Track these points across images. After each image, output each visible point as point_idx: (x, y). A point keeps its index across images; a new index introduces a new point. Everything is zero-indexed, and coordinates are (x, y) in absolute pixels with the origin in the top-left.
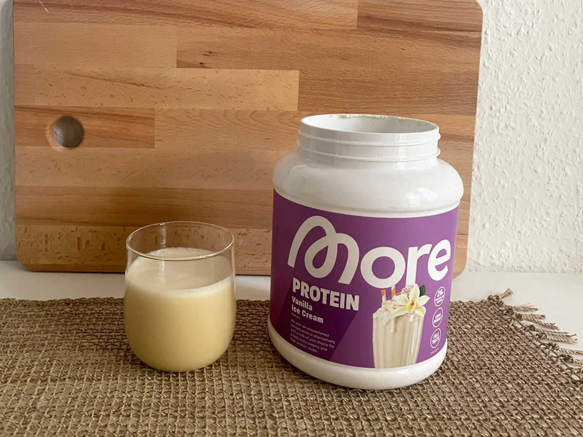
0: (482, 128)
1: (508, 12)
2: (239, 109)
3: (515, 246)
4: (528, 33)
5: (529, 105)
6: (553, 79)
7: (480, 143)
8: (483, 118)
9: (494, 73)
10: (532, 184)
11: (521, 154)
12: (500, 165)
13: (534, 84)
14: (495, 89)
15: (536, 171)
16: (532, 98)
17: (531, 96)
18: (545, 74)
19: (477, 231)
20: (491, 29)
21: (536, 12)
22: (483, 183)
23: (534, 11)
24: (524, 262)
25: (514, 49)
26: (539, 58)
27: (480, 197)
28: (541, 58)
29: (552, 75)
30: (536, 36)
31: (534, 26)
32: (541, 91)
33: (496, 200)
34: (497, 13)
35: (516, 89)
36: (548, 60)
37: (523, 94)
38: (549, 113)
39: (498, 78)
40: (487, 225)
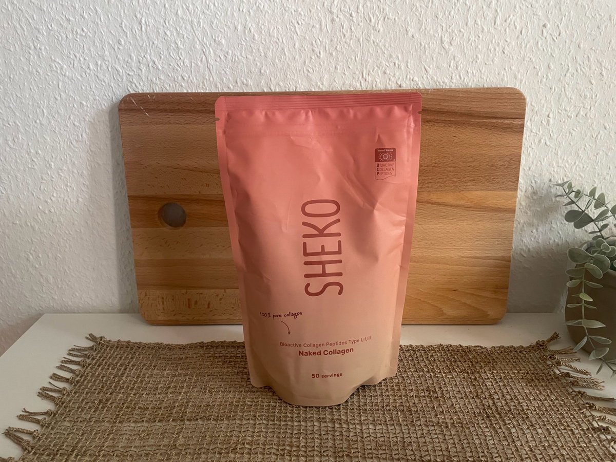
1: (569, 96)
4: (586, 115)
5: (583, 176)
6: (606, 154)
9: (554, 151)
13: (589, 159)
14: (554, 164)
16: (586, 171)
17: (586, 169)
18: (600, 150)
20: (553, 112)
23: (592, 96)
25: (573, 129)
26: (595, 136)
28: (597, 136)
29: (605, 150)
30: (593, 117)
31: (592, 109)
32: (595, 164)
34: (559, 98)
35: (573, 163)
36: (602, 138)
37: (579, 168)
38: (600, 183)
39: (557, 155)
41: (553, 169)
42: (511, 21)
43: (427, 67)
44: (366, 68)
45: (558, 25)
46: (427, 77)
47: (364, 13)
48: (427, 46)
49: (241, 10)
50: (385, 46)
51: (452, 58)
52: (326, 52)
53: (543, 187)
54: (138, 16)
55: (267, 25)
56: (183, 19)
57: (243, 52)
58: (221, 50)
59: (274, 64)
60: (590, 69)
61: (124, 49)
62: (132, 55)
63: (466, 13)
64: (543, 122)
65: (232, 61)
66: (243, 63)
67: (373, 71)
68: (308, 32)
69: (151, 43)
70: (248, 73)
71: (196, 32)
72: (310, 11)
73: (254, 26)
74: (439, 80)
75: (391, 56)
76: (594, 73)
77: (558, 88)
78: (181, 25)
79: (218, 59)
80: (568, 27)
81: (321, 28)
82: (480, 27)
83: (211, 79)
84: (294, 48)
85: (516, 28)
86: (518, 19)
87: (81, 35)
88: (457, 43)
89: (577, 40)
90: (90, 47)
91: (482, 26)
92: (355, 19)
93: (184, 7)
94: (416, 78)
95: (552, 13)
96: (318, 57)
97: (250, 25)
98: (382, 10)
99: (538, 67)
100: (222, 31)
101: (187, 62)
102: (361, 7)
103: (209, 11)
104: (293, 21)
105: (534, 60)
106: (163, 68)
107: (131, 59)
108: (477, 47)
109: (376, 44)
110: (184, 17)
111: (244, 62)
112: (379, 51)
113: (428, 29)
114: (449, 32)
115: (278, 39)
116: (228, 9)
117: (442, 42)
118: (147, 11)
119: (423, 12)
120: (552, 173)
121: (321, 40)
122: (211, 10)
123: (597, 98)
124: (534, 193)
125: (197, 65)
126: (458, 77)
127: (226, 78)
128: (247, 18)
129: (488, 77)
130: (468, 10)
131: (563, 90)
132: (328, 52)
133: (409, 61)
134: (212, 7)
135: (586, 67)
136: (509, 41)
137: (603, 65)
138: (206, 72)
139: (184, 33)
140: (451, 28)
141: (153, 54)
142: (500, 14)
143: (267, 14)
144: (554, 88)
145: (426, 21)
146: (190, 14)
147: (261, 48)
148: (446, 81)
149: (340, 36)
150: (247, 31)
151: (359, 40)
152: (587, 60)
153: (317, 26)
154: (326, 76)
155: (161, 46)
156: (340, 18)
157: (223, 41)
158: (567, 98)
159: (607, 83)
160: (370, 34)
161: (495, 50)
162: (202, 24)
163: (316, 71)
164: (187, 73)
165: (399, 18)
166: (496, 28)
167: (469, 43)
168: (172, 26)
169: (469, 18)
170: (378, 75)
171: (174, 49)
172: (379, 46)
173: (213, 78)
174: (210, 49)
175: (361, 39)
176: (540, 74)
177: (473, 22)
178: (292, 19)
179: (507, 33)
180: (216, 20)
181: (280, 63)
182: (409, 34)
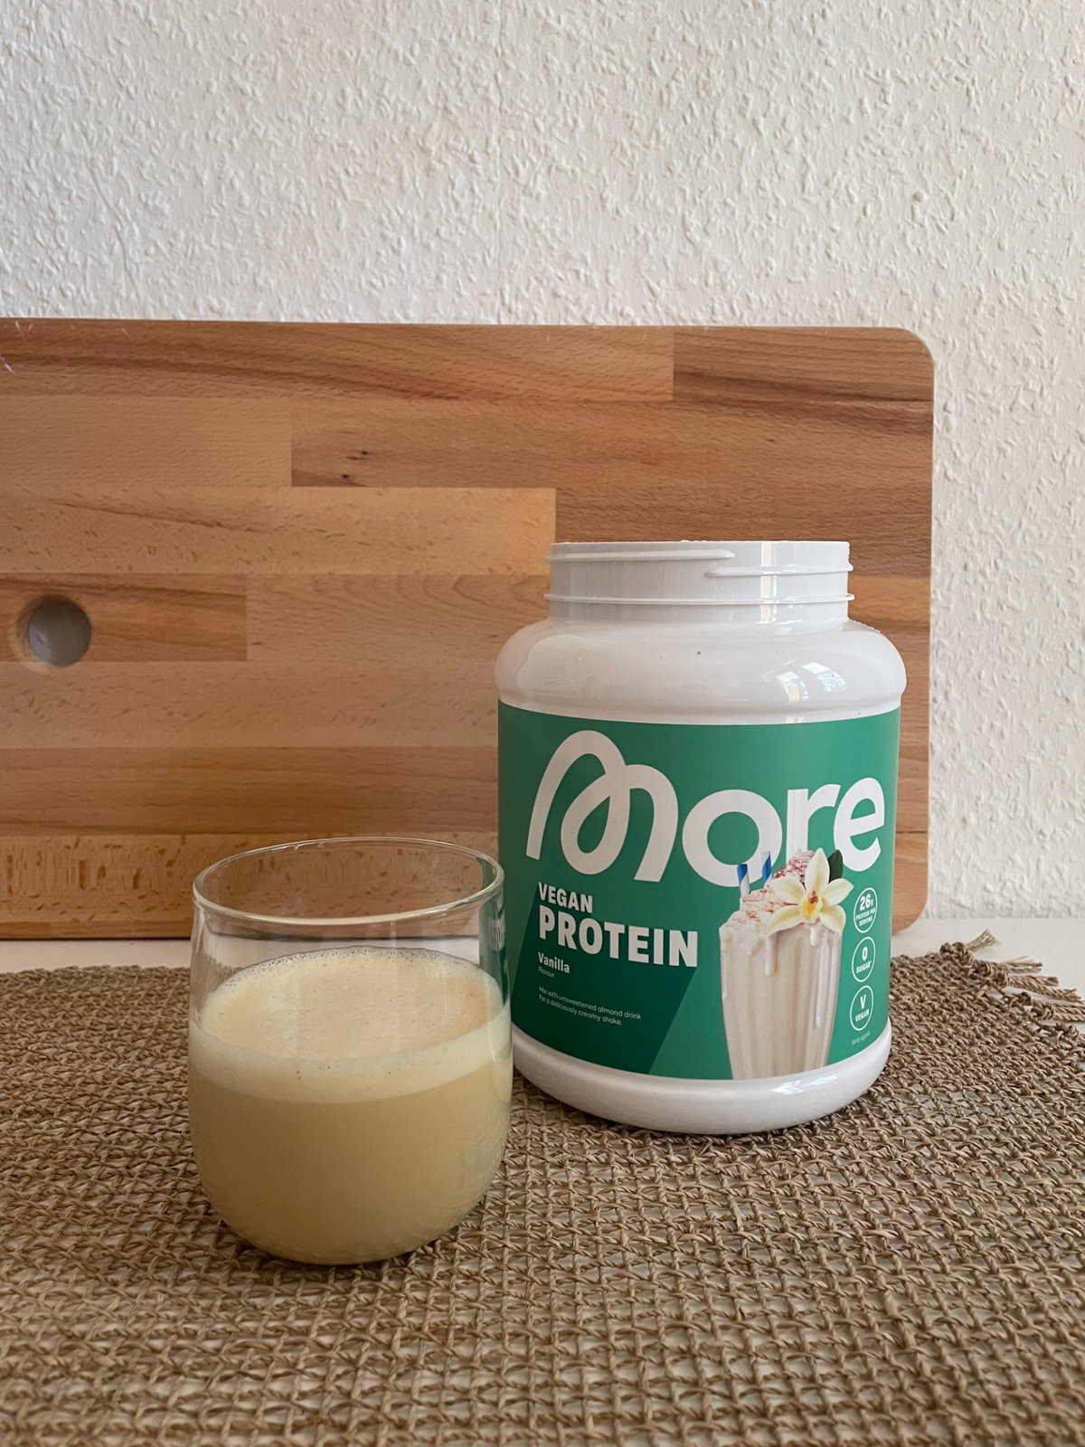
0: (948, 609)
1: (989, 362)
2: (430, 573)
3: (1033, 864)
4: (1032, 406)
5: (1044, 558)
7: (946, 642)
8: (949, 589)
9: (966, 493)
10: (1061, 727)
11: (1033, 663)
12: (991, 688)
13: (1053, 513)
14: (971, 525)
15: (1067, 700)
16: (1051, 542)
17: (1048, 539)
19: (952, 834)
20: (956, 400)
21: (1046, 363)
22: (957, 726)
23: (1042, 362)
24: (1055, 898)
25: (1006, 442)
26: (1059, 459)
27: (954, 758)
28: (1064, 458)
30: (1050, 413)
31: (1046, 392)
32: (1068, 528)
33: (986, 764)
34: (966, 366)
35: (1015, 525)
36: (1078, 463)
37: (1032, 536)
39: (976, 503)
40: (972, 819)
42: (839, 184)
43: (653, 285)
45: (947, 198)
47: (501, 157)
48: (650, 234)
49: (211, 137)
50: (553, 232)
51: (711, 264)
52: (414, 239)
55: (272, 173)
56: (71, 155)
57: (214, 236)
58: (161, 228)
59: (287, 266)
60: (1030, 299)
63: (735, 164)
65: (186, 255)
66: (213, 260)
67: (527, 289)
68: (371, 194)
70: (224, 285)
71: (100, 184)
72: (376, 146)
73: (242, 175)
74: (683, 315)
75: (568, 257)
76: (1040, 309)
77: (960, 339)
78: (65, 168)
79: (152, 250)
80: (969, 201)
81: (401, 187)
82: (770, 196)
83: (133, 296)
84: (338, 228)
85: (852, 201)
86: (855, 181)
88: (721, 231)
89: (992, 231)
91: (772, 192)
92: (480, 168)
93: (77, 127)
94: (628, 310)
95: (930, 169)
96: (396, 252)
97: (231, 173)
98: (543, 150)
99: (910, 292)
100: (165, 183)
101: (75, 256)
102: (494, 142)
103: (136, 137)
104: (337, 168)
105: (899, 275)
106: (15, 268)
108: (767, 240)
109: (531, 226)
110: (76, 151)
111: (216, 259)
112: (539, 243)
113: (651, 196)
114: (701, 205)
115: (299, 207)
116: (180, 135)
117: (685, 227)
119: (637, 158)
120: (969, 548)
121: (401, 211)
122: (140, 137)
123: (1055, 366)
125: (100, 264)
126: (727, 309)
127: (170, 295)
128: (226, 156)
129: (796, 311)
130: (741, 157)
131: (973, 346)
132: (418, 240)
133: (611, 267)
134: (143, 127)
135: (1020, 294)
136: (838, 229)
137: (1060, 289)
138: (122, 280)
139: (72, 187)
140: (704, 195)
142: (813, 167)
143: (273, 149)
145: (646, 177)
146: (90, 143)
147: (257, 228)
149: (447, 204)
150: (223, 188)
151: (491, 217)
152: (1021, 278)
153: (393, 180)
154: (415, 297)
156: (445, 164)
157: (166, 207)
158: (985, 365)
159: (1073, 331)
160: (518, 203)
161: (808, 248)
162: (116, 168)
163: (390, 284)
164: (74, 282)
165: (583, 170)
166: (806, 200)
167: (749, 230)
168: (45, 170)
169: (743, 174)
170: (540, 300)
171: (44, 224)
172: (539, 232)
173: (137, 295)
174: (135, 226)
175: (497, 214)
176: (915, 307)
177: (754, 185)
178: (332, 162)
179: (833, 211)
180: (151, 158)
181: (304, 262)
182: (609, 206)
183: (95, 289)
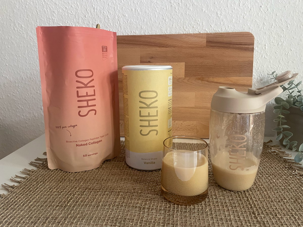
1: (274, 36)
4: (282, 44)
6: (292, 62)
9: (269, 60)
13: (285, 64)
14: (269, 66)
17: (284, 69)
18: (289, 60)
20: (267, 43)
21: (285, 36)
23: (284, 36)
25: (277, 51)
26: (287, 54)
29: (292, 60)
30: (285, 45)
31: (284, 42)
32: (288, 67)
34: (269, 37)
35: (278, 66)
36: (290, 55)
37: (281, 68)
39: (270, 62)
41: (269, 69)
42: (246, 5)
43: (211, 25)
44: (185, 25)
45: (267, 6)
46: (211, 29)
47: (184, 3)
48: (211, 16)
49: (134, 2)
50: (193, 16)
51: (222, 20)
52: (169, 19)
53: (265, 77)
54: (94, 6)
55: (144, 8)
56: (111, 7)
57: (135, 20)
58: (126, 19)
59: (147, 24)
60: (282, 25)
61: (87, 19)
62: (90, 21)
63: (227, 2)
64: (263, 48)
65: (130, 23)
67: (188, 26)
68: (161, 11)
69: (98, 16)
70: (136, 28)
71: (116, 12)
72: (162, 2)
74: (216, 30)
75: (196, 20)
76: (284, 26)
77: (269, 33)
78: (110, 9)
79: (124, 23)
80: (271, 7)
81: (166, 9)
82: (233, 7)
83: (121, 31)
84: (155, 17)
85: (248, 8)
86: (249, 4)
87: (71, 14)
88: (224, 14)
89: (275, 12)
90: (74, 19)
91: (234, 7)
92: (180, 5)
93: (112, 2)
94: (206, 29)
95: (264, 1)
96: (165, 21)
97: (138, 9)
98: (192, 1)
99: (259, 24)
100: (126, 11)
101: (112, 24)
104: (155, 7)
105: (257, 21)
106: (102, 26)
107: (89, 23)
108: (232, 16)
109: (189, 15)
111: (135, 24)
112: (191, 18)
113: (211, 9)
114: (220, 10)
115: (149, 14)
116: (129, 2)
117: (217, 14)
118: (97, 4)
119: (209, 2)
120: (269, 71)
121: (166, 14)
122: (122, 3)
123: (286, 37)
124: (261, 80)
125: (116, 25)
126: (224, 28)
127: (127, 30)
128: (137, 5)
129: (237, 28)
131: (271, 34)
133: (203, 22)
135: (280, 24)
136: (246, 13)
137: (288, 22)
138: (119, 28)
139: (111, 12)
140: (221, 8)
141: (98, 21)
142: (241, 2)
143: (145, 4)
144: (267, 33)
145: (210, 5)
146: (114, 5)
147: (142, 18)
148: (220, 30)
149: (174, 12)
150: (136, 11)
151: (182, 14)
152: (280, 21)
153: (165, 8)
154: (169, 29)
155: (101, 18)
156: (174, 5)
157: (127, 15)
159: (290, 30)
160: (187, 11)
161: (240, 17)
162: (118, 8)
163: (164, 27)
164: (111, 29)
165: (199, 5)
166: (240, 8)
167: (229, 14)
168: (107, 10)
169: (228, 4)
170: (190, 28)
171: (107, 19)
172: (191, 16)
173: (122, 31)
174: (121, 19)
175: (183, 13)
176: (260, 27)
177: (230, 6)
178: (155, 6)
179: (245, 10)
180: (124, 7)
181: (150, 24)
182: (203, 11)
183: (115, 30)
